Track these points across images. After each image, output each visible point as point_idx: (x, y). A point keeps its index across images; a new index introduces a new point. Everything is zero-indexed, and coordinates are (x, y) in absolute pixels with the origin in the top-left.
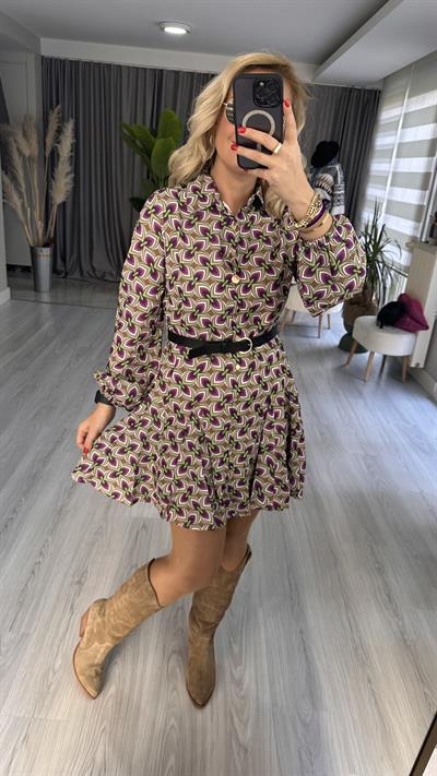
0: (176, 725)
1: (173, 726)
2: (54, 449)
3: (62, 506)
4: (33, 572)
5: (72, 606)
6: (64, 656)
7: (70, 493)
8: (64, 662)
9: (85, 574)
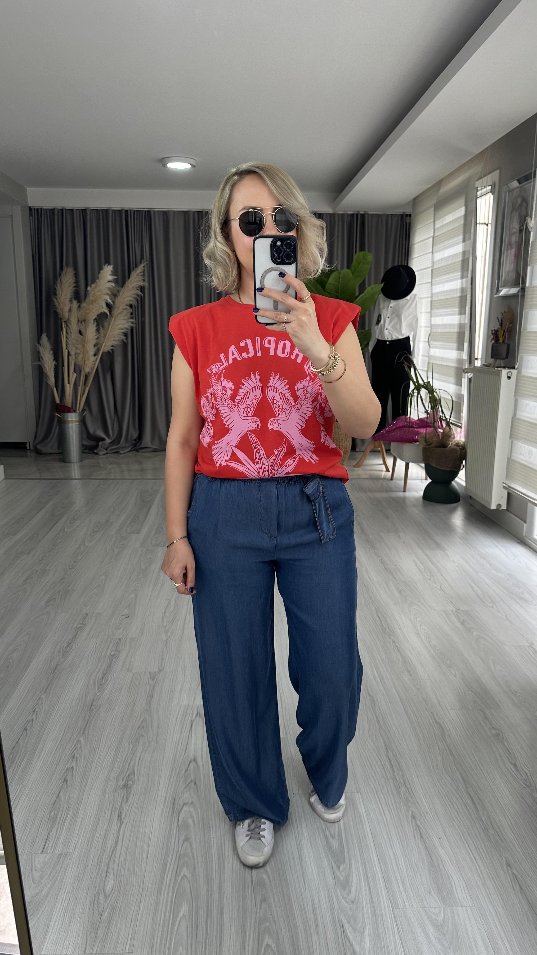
0: (273, 945)
1: (268, 945)
2: (75, 637)
3: (93, 701)
4: (66, 780)
5: (120, 816)
6: (117, 875)
7: (101, 685)
8: (117, 882)
9: (132, 776)
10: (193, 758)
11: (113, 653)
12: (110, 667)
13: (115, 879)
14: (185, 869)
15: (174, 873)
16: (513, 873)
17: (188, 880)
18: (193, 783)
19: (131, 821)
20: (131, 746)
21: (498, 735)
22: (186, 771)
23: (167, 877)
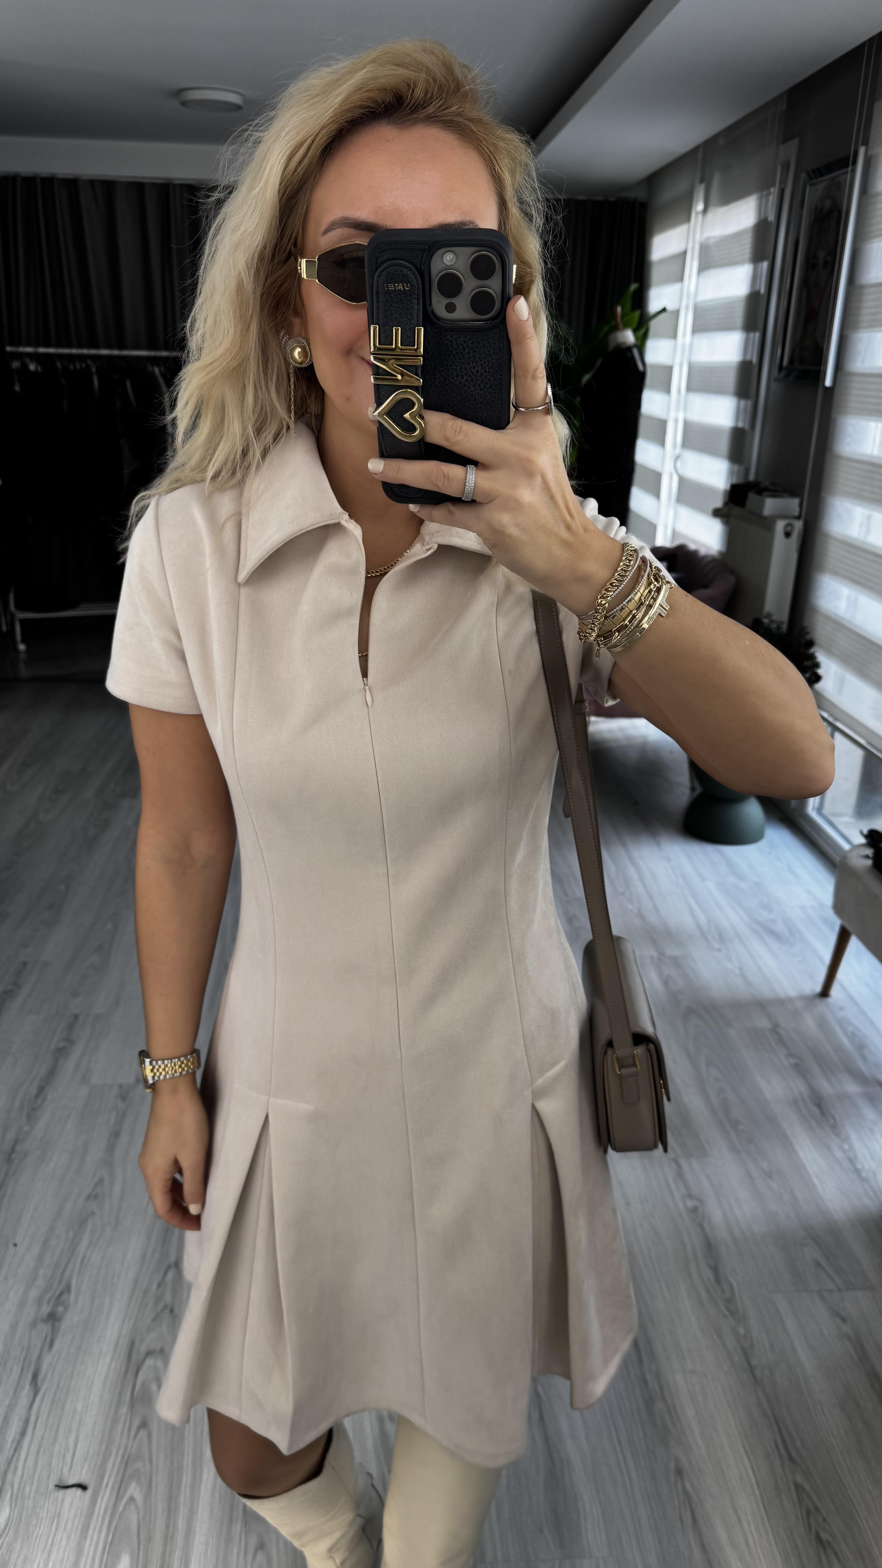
3: (16, 1142)
5: (35, 1376)
6: (17, 1497)
7: (32, 1112)
8: (16, 1512)
9: (65, 1297)
10: (172, 1259)
11: (62, 1044)
12: (52, 1073)
13: (13, 1506)
14: (133, 1485)
15: (115, 1493)
16: (684, 1489)
17: (136, 1506)
18: (167, 1311)
19: (54, 1387)
20: (71, 1234)
21: (695, 1210)
22: (159, 1285)
23: (102, 1499)
